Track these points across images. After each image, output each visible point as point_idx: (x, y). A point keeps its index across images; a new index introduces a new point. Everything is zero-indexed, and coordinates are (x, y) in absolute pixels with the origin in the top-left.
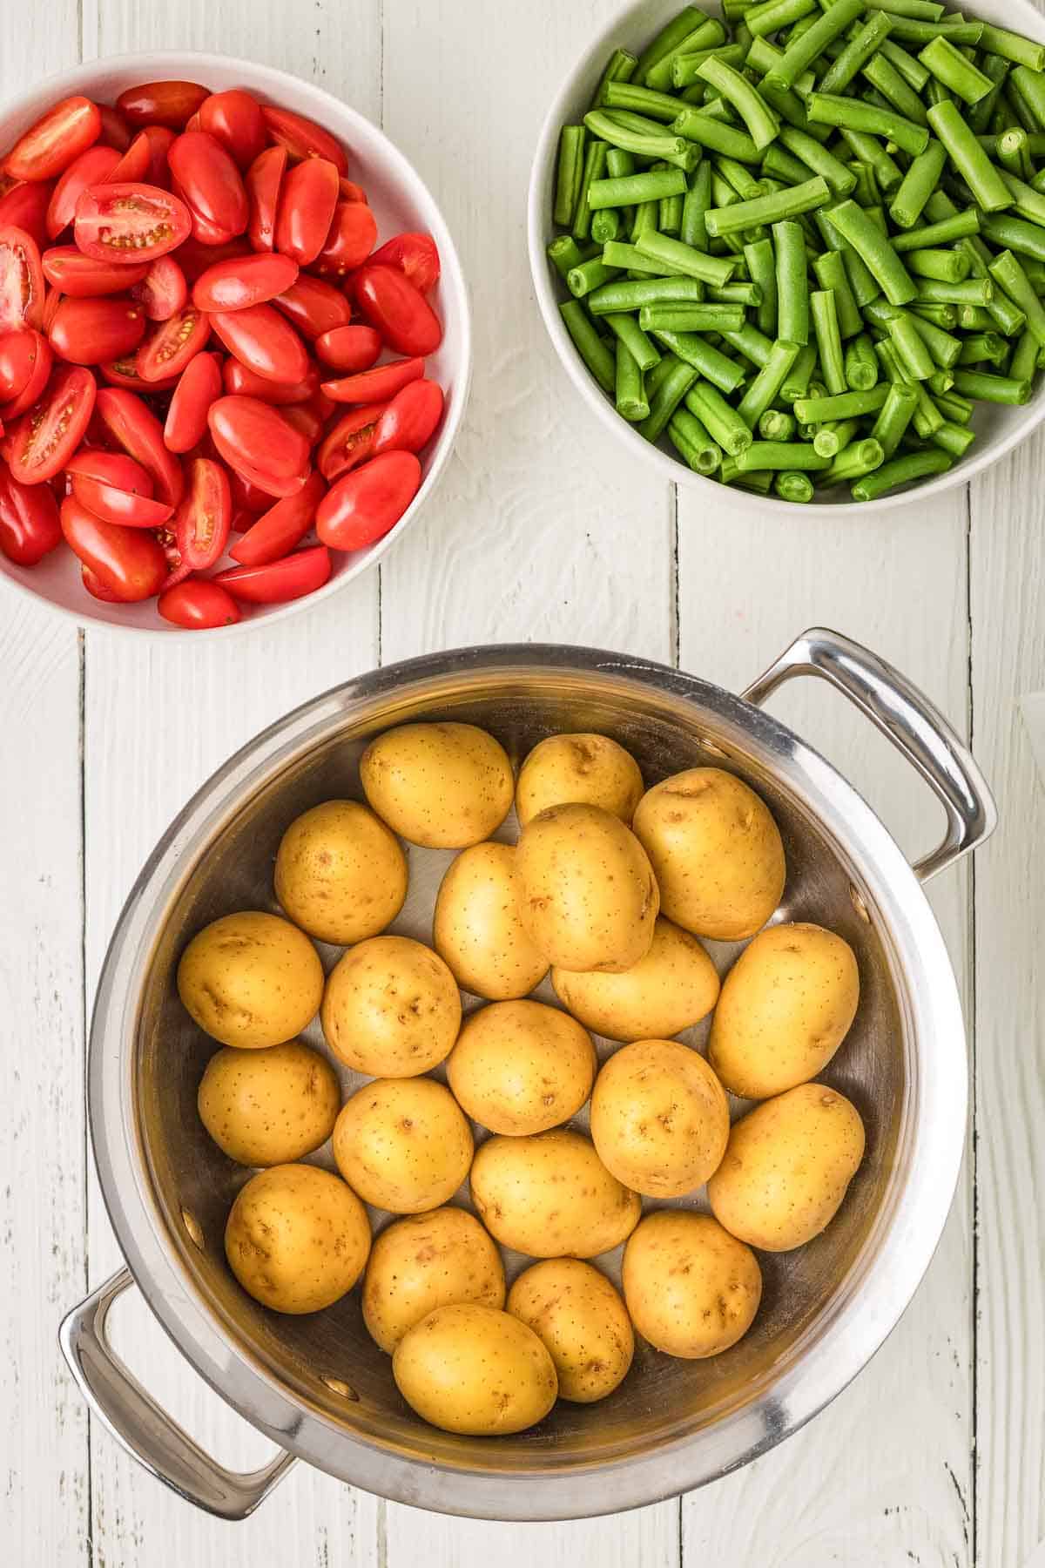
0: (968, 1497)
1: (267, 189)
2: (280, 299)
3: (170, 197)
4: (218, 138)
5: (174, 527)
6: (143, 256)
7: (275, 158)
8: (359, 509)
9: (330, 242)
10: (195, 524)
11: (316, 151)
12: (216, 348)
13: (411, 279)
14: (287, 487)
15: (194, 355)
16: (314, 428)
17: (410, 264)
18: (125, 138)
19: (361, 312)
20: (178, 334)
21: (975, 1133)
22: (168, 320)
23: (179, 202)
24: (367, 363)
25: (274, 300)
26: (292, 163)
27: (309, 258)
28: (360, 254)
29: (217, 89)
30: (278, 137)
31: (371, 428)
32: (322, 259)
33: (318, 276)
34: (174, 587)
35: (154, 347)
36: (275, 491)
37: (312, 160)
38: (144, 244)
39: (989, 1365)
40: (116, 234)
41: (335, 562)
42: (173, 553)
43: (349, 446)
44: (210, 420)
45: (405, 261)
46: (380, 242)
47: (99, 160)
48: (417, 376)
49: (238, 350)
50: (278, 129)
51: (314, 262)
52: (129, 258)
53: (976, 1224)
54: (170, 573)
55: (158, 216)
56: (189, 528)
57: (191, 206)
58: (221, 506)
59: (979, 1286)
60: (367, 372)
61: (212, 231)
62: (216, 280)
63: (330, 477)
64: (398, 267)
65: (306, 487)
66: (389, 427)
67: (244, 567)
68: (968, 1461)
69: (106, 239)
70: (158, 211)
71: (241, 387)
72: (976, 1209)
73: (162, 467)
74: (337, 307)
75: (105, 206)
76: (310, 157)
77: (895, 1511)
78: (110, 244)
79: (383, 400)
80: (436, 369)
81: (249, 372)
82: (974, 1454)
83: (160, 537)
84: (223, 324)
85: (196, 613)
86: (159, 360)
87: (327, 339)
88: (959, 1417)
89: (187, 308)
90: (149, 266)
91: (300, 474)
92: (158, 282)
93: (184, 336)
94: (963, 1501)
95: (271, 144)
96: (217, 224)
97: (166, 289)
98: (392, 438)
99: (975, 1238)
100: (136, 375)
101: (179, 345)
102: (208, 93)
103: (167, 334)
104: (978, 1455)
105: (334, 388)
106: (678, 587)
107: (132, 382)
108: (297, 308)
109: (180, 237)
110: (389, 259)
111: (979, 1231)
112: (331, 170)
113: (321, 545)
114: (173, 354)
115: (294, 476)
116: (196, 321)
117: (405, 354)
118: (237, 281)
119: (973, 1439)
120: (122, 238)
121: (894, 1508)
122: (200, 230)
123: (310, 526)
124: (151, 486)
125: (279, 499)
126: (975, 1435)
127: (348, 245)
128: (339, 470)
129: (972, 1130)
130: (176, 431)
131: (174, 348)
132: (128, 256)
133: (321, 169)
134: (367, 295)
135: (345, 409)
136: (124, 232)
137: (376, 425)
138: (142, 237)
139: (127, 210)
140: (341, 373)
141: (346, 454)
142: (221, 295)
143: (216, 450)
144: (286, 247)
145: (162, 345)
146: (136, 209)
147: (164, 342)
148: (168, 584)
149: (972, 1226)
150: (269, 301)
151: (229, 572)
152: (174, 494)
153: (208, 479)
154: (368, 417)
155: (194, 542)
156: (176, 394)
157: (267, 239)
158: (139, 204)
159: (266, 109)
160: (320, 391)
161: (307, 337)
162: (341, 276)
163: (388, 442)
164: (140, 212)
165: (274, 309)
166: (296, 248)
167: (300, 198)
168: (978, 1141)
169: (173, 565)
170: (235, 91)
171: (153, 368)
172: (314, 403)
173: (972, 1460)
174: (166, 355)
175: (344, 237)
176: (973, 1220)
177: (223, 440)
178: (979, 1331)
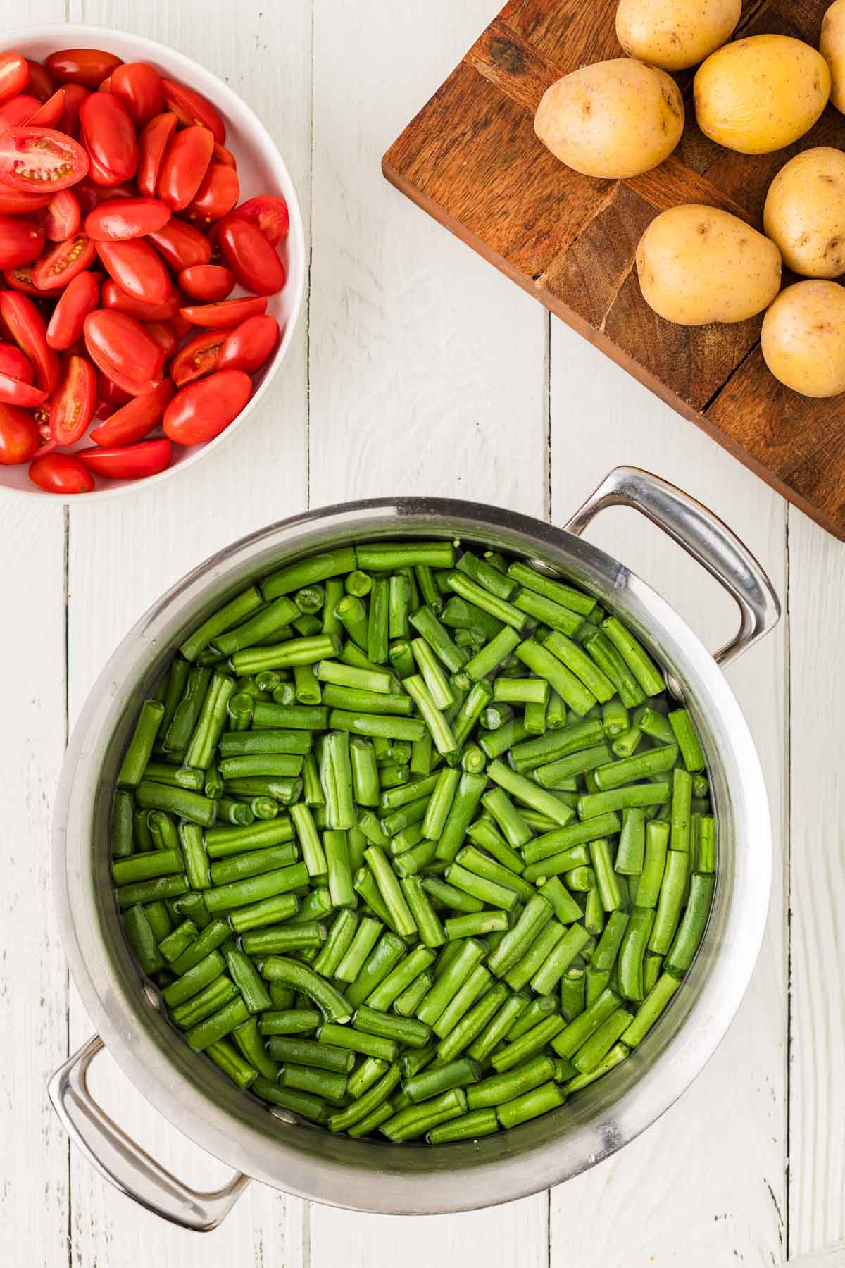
0: (782, 1206)
1: (155, 148)
2: (155, 236)
3: (75, 144)
4: (122, 99)
5: (49, 408)
6: (47, 188)
7: (166, 122)
8: (197, 414)
9: (200, 194)
10: (64, 408)
11: (201, 120)
12: (98, 270)
13: (264, 233)
14: (142, 390)
15: (77, 274)
16: (167, 343)
17: (265, 220)
18: (48, 90)
19: (220, 255)
20: (69, 254)
21: (790, 910)
22: (63, 242)
23: (80, 148)
24: (219, 296)
25: (148, 236)
26: (180, 127)
27: (182, 206)
28: (225, 207)
29: (128, 60)
30: (172, 104)
31: (218, 349)
32: (192, 206)
33: (190, 222)
34: (42, 457)
35: (50, 261)
36: (131, 390)
37: (197, 127)
38: (49, 178)
40: (28, 168)
41: (171, 454)
42: (46, 430)
43: (197, 361)
44: (85, 326)
45: (261, 217)
46: (244, 197)
47: (22, 106)
48: (260, 312)
49: (116, 273)
50: (173, 98)
51: (186, 210)
52: (36, 188)
53: (789, 985)
54: (42, 445)
55: (63, 158)
56: (60, 411)
57: (91, 154)
59: (792, 1035)
60: (219, 303)
61: (105, 175)
62: (104, 215)
63: (179, 383)
64: (254, 221)
65: (158, 390)
66: (232, 351)
67: (102, 448)
68: (783, 1177)
69: (19, 171)
70: (64, 154)
71: (113, 304)
72: (790, 972)
73: (43, 360)
74: (198, 249)
75: (22, 144)
76: (195, 124)
77: (723, 1218)
78: (22, 175)
79: (229, 327)
80: (278, 307)
81: (122, 291)
82: (788, 1172)
83: (37, 415)
84: (105, 250)
85: (58, 482)
86: (51, 273)
87: (188, 274)
88: (775, 1141)
89: (80, 234)
90: (52, 195)
91: (154, 378)
92: (58, 209)
93: (73, 257)
94: (778, 1210)
95: (166, 110)
96: (111, 171)
97: (64, 216)
98: (233, 360)
99: (789, 996)
100: (31, 283)
101: (68, 263)
102: (120, 63)
103: (61, 252)
104: (791, 1172)
105: (190, 312)
106: (550, 467)
107: (28, 288)
108: (167, 244)
109: (79, 176)
110: (248, 214)
111: (792, 990)
112: (209, 138)
113: (165, 437)
114: (63, 269)
115: (148, 380)
116: (85, 246)
117: (254, 292)
118: (119, 218)
119: (787, 1159)
120: (32, 171)
121: (723, 1215)
122: (96, 173)
123: (158, 422)
124: (32, 374)
125: (134, 397)
126: (788, 1156)
127: (215, 200)
128: (187, 379)
130: (58, 332)
131: (64, 265)
132: (35, 186)
133: (202, 135)
134: (227, 241)
135: (198, 331)
136: (34, 167)
137: (222, 346)
138: (48, 172)
139: (39, 150)
140: (197, 301)
141: (195, 368)
142: (106, 227)
143: (88, 353)
144: (164, 195)
145: (56, 261)
146: (46, 150)
147: (57, 259)
148: (38, 454)
149: (787, 986)
150: (144, 237)
151: (90, 450)
152: (50, 383)
153: (80, 375)
154: (216, 339)
155: (62, 423)
156: (60, 302)
157: (150, 185)
158: (50, 146)
159: (165, 82)
160: (179, 314)
161: (172, 271)
162: (207, 223)
163: (230, 361)
164: (49, 153)
165: (144, 244)
166: (173, 197)
167: (180, 156)
169: (43, 439)
170: (141, 64)
171: (46, 279)
172: (173, 323)
173: (786, 1176)
174: (57, 270)
175: (212, 192)
176: (787, 982)
177: (94, 345)
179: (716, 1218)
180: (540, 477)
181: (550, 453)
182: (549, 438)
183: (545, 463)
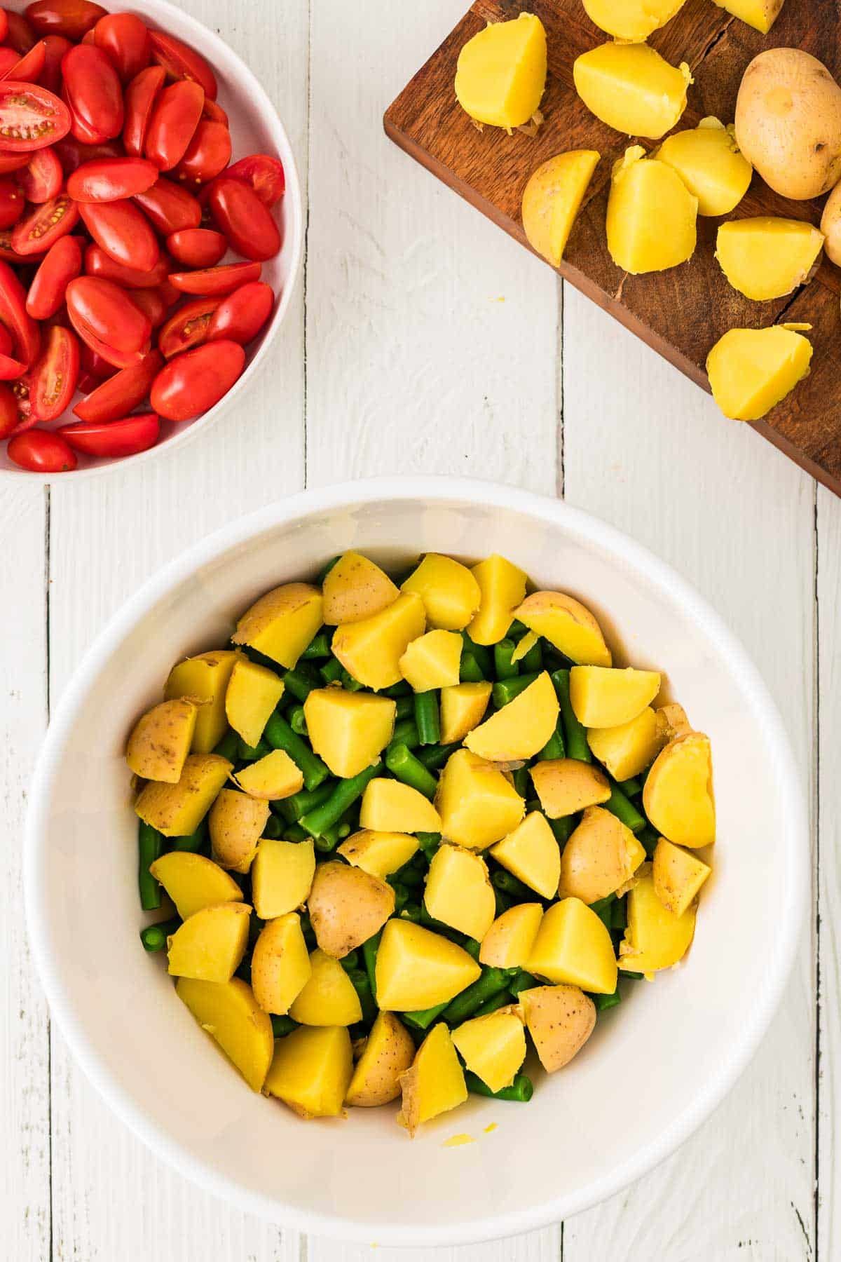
0: (811, 1232)
1: (142, 103)
2: (139, 197)
3: (55, 98)
4: (106, 52)
5: (29, 382)
6: (28, 147)
7: (154, 76)
8: (186, 388)
9: (190, 153)
10: (45, 381)
11: (191, 74)
12: (81, 234)
13: (259, 194)
14: (128, 361)
15: (59, 238)
16: (156, 312)
17: (259, 180)
18: (28, 42)
19: (212, 219)
20: (50, 217)
21: (818, 916)
22: (44, 204)
23: (62, 104)
24: (210, 262)
25: (133, 198)
26: (168, 82)
27: (170, 165)
28: (216, 167)
29: (112, 10)
30: (160, 58)
31: (209, 318)
32: (181, 166)
33: (178, 182)
34: (21, 433)
35: (29, 225)
36: (116, 362)
37: (186, 82)
38: (29, 136)
39: (829, 1118)
40: (6, 125)
41: (161, 429)
42: (26, 405)
43: (187, 331)
44: (67, 293)
45: (255, 177)
46: (236, 157)
48: (253, 279)
49: (101, 238)
50: (161, 52)
51: (174, 169)
52: (15, 147)
53: (818, 996)
54: (21, 421)
55: (44, 114)
56: (40, 384)
57: (73, 110)
58: (69, 369)
59: (821, 1049)
60: (209, 269)
61: (88, 133)
62: (89, 175)
63: (168, 355)
64: (248, 181)
65: (145, 362)
67: (84, 424)
68: (811, 1200)
70: (45, 110)
71: (98, 270)
72: (818, 982)
73: (22, 330)
74: (188, 212)
76: (185, 79)
77: (747, 1244)
79: (221, 295)
80: (273, 273)
81: (108, 257)
82: (816, 1195)
83: (16, 389)
84: (88, 213)
85: (39, 460)
86: (31, 237)
87: (177, 239)
88: (803, 1162)
89: (61, 195)
90: (32, 154)
91: (141, 350)
92: (38, 169)
93: (55, 220)
94: (807, 1235)
95: (153, 63)
96: (94, 129)
97: (45, 176)
98: (225, 329)
99: (818, 1008)
100: (10, 249)
101: (50, 226)
102: (104, 13)
103: (41, 215)
104: (819, 1196)
105: (179, 279)
106: (563, 444)
107: (7, 254)
108: (154, 207)
109: (61, 134)
110: (240, 175)
111: (822, 1002)
112: (198, 93)
113: (153, 412)
114: (43, 234)
115: (134, 351)
116: (66, 208)
117: (246, 257)
118: (104, 179)
119: (816, 1182)
120: (11, 129)
121: (747, 1241)
122: (78, 131)
123: (145, 396)
124: (10, 345)
125: (120, 370)
126: (817, 1178)
127: (206, 159)
128: (176, 350)
129: (816, 915)
130: (38, 300)
131: (45, 228)
132: (14, 145)
133: (191, 90)
134: (218, 203)
135: (187, 299)
136: (13, 124)
137: (213, 315)
138: (28, 129)
139: (18, 106)
140: (186, 267)
141: (184, 338)
142: (90, 188)
143: (70, 323)
144: (151, 154)
145: (36, 225)
146: (25, 106)
147: (38, 221)
148: (17, 430)
149: (815, 997)
150: (130, 198)
151: (72, 426)
152: (30, 354)
153: (62, 345)
154: (206, 308)
155: (43, 396)
156: (41, 268)
157: (137, 144)
158: (30, 102)
160: (167, 280)
161: (160, 235)
162: (198, 184)
163: (221, 331)
164: (28, 109)
165: (129, 206)
166: (160, 156)
167: (169, 112)
168: (821, 925)
169: (23, 414)
170: (127, 14)
171: (25, 244)
172: (160, 291)
173: (814, 1200)
174: (38, 234)
175: (203, 151)
176: (816, 992)
177: (77, 314)
178: (820, 1088)
179: (740, 1245)
180: (552, 455)
181: (563, 429)
182: (562, 413)
183: (557, 438)
